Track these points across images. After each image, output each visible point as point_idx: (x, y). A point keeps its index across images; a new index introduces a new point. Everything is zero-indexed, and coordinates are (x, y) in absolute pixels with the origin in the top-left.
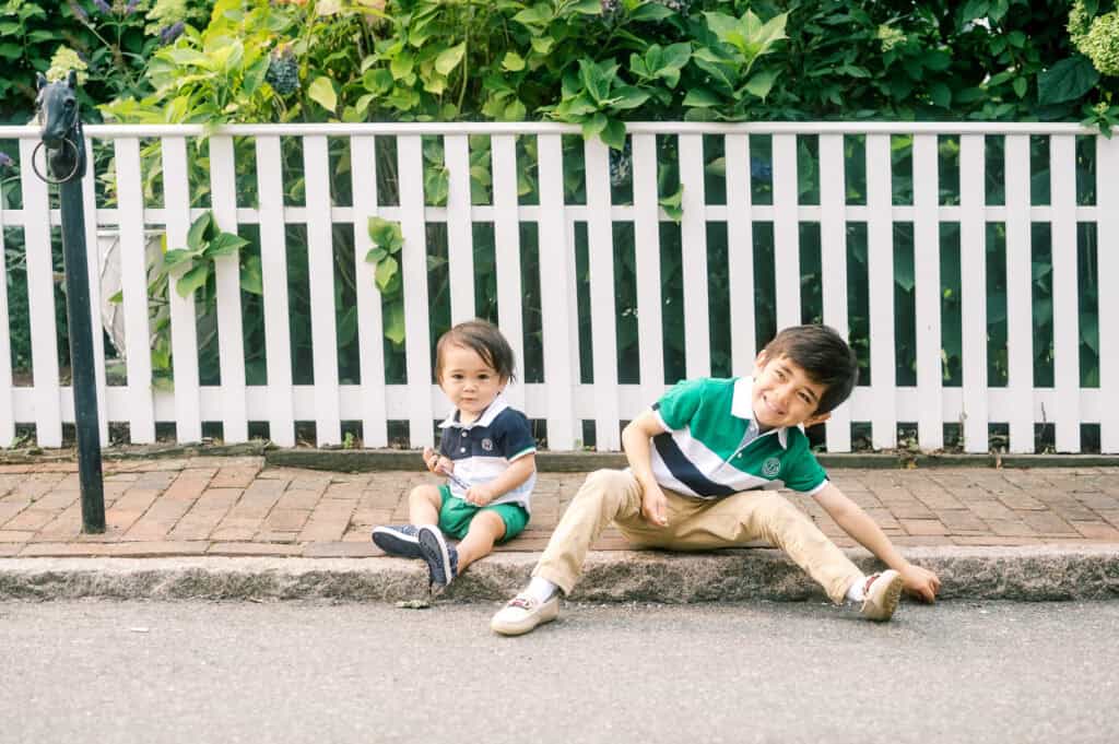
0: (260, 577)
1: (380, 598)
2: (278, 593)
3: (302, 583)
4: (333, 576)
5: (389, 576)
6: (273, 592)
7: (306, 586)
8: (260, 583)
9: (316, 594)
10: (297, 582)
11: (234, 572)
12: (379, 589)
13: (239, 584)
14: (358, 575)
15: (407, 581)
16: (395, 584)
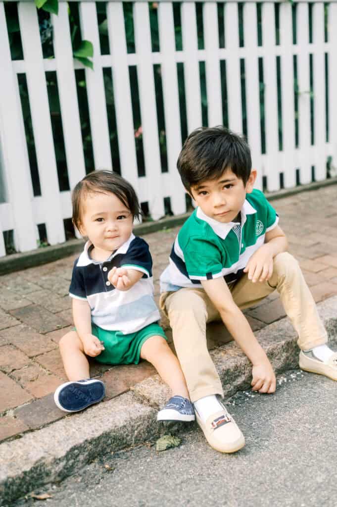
0: (31, 471)
1: (129, 446)
2: (52, 478)
3: (68, 460)
4: (90, 443)
5: (132, 423)
6: (46, 480)
7: (71, 461)
8: (32, 478)
9: (80, 465)
10: (65, 462)
11: (8, 478)
12: (128, 438)
13: (15, 488)
14: (109, 433)
15: (146, 422)
16: (139, 429)
